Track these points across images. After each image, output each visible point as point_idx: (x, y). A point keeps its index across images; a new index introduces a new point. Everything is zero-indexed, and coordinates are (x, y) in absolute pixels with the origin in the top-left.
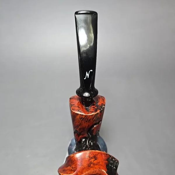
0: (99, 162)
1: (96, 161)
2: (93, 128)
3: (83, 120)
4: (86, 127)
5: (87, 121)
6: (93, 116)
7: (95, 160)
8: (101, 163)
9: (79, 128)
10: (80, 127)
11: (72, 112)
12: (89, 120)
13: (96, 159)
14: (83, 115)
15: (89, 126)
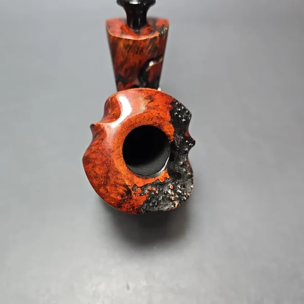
0: (158, 105)
1: (152, 103)
2: (149, 68)
3: (130, 49)
4: (137, 66)
5: (137, 53)
6: (148, 42)
7: (150, 102)
8: (160, 107)
9: (124, 70)
10: (125, 67)
11: (109, 36)
12: (140, 49)
13: (152, 101)
14: (129, 39)
15: (140, 62)
